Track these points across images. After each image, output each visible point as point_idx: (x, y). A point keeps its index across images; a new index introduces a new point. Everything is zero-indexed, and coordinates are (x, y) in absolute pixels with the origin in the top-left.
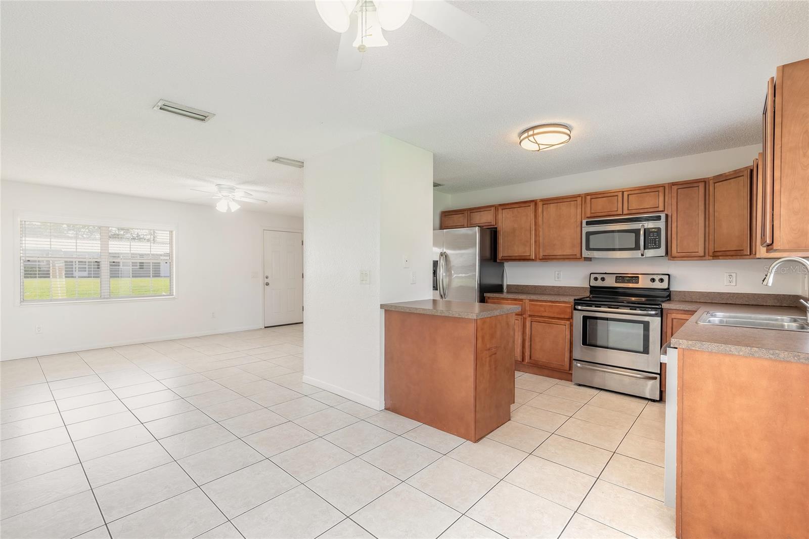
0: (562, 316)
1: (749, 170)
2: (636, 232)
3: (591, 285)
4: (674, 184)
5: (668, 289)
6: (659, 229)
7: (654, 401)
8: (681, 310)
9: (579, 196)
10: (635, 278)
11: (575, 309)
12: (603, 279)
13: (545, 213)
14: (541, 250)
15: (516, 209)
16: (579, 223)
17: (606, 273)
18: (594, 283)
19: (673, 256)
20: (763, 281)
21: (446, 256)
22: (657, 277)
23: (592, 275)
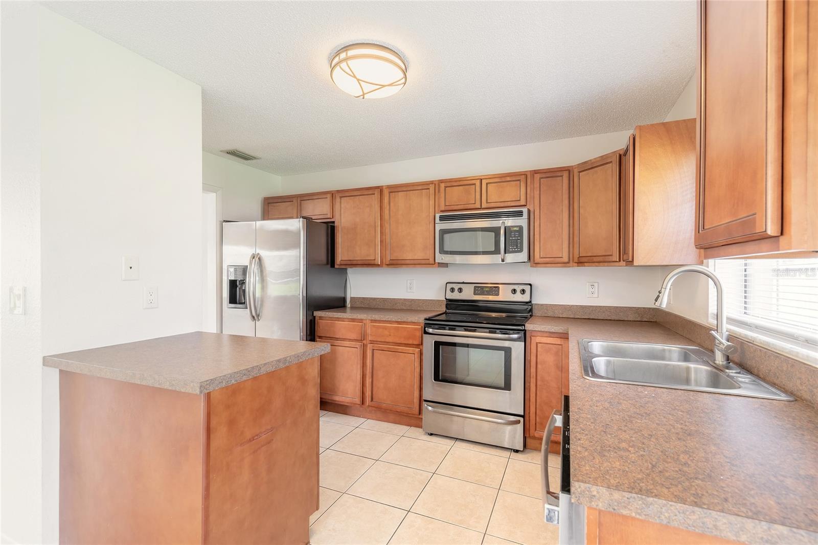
0: (410, 342)
1: (618, 155)
2: (496, 230)
3: (447, 298)
4: (536, 172)
5: (530, 302)
6: (521, 228)
7: (517, 451)
8: (546, 332)
9: (432, 182)
10: (495, 290)
11: (426, 333)
12: (460, 290)
13: (392, 204)
14: (388, 252)
15: (358, 197)
16: (432, 218)
17: (463, 283)
18: (450, 296)
19: (536, 262)
20: (656, 300)
21: (259, 258)
22: (519, 288)
23: (448, 285)
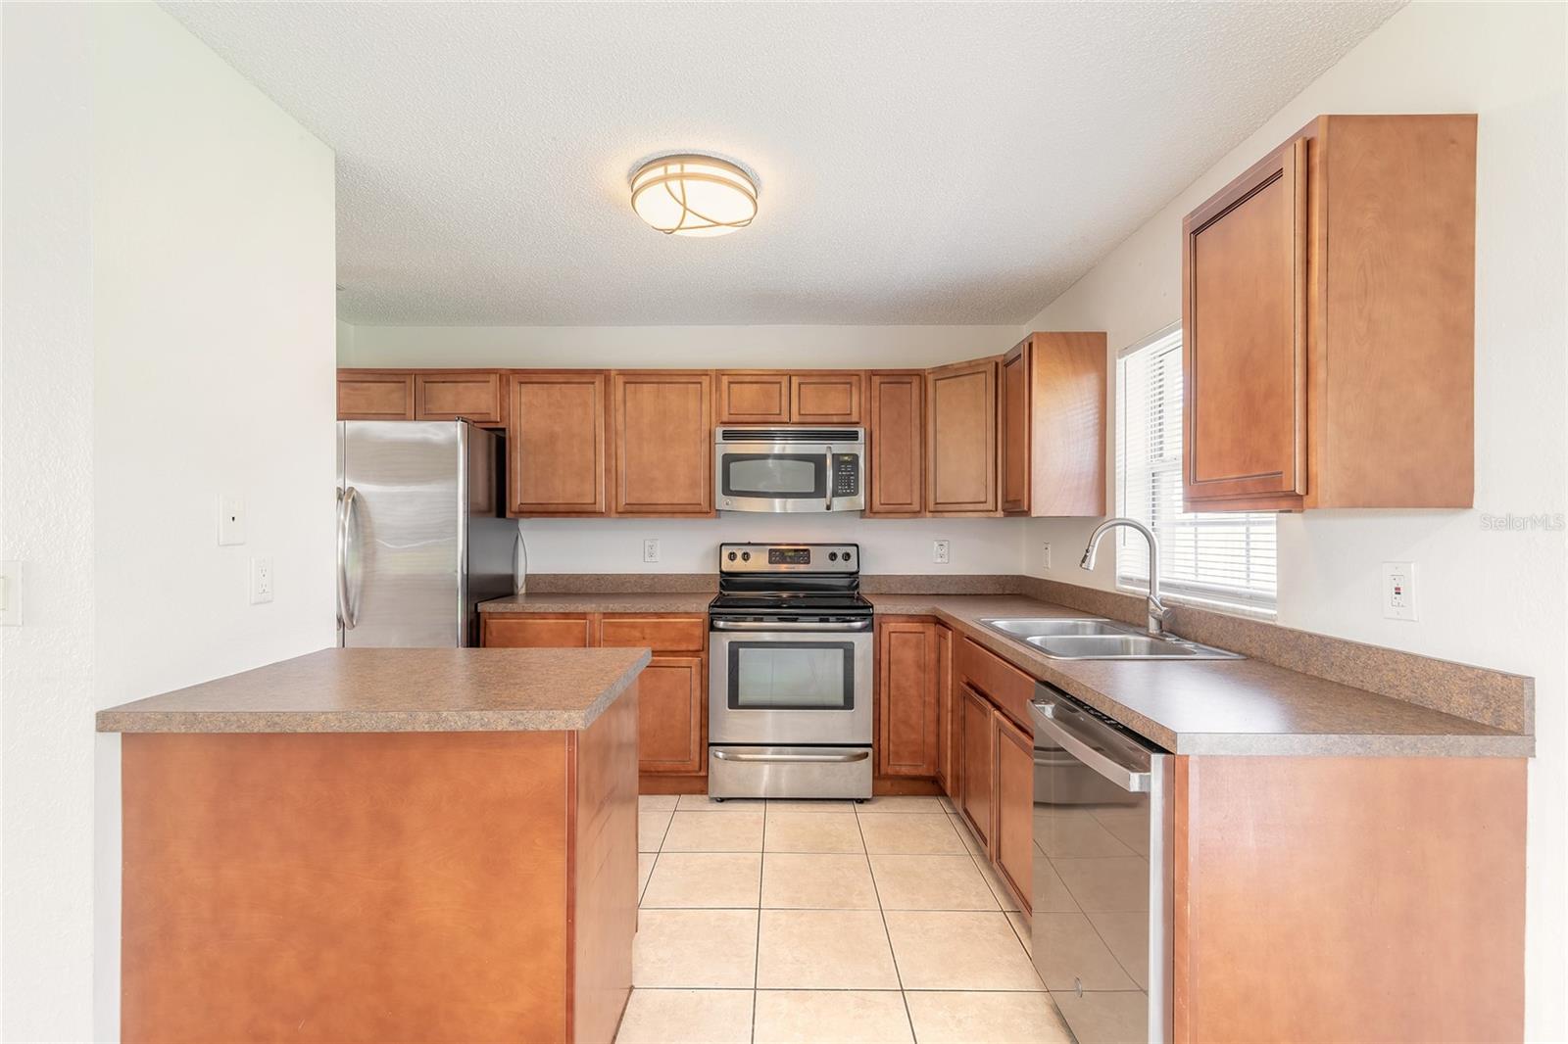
0: (683, 647)
1: (994, 364)
2: (818, 461)
3: (724, 569)
4: (873, 373)
5: (857, 572)
6: (855, 457)
7: (861, 801)
9: (705, 373)
10: (801, 554)
11: (713, 628)
12: (746, 557)
13: (628, 404)
14: (622, 490)
15: (559, 386)
16: (705, 434)
17: (749, 544)
18: (728, 566)
19: (875, 510)
20: (1083, 561)
21: (353, 499)
22: (840, 551)
23: (723, 547)
